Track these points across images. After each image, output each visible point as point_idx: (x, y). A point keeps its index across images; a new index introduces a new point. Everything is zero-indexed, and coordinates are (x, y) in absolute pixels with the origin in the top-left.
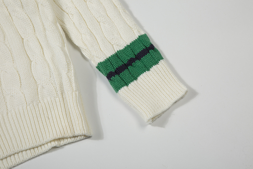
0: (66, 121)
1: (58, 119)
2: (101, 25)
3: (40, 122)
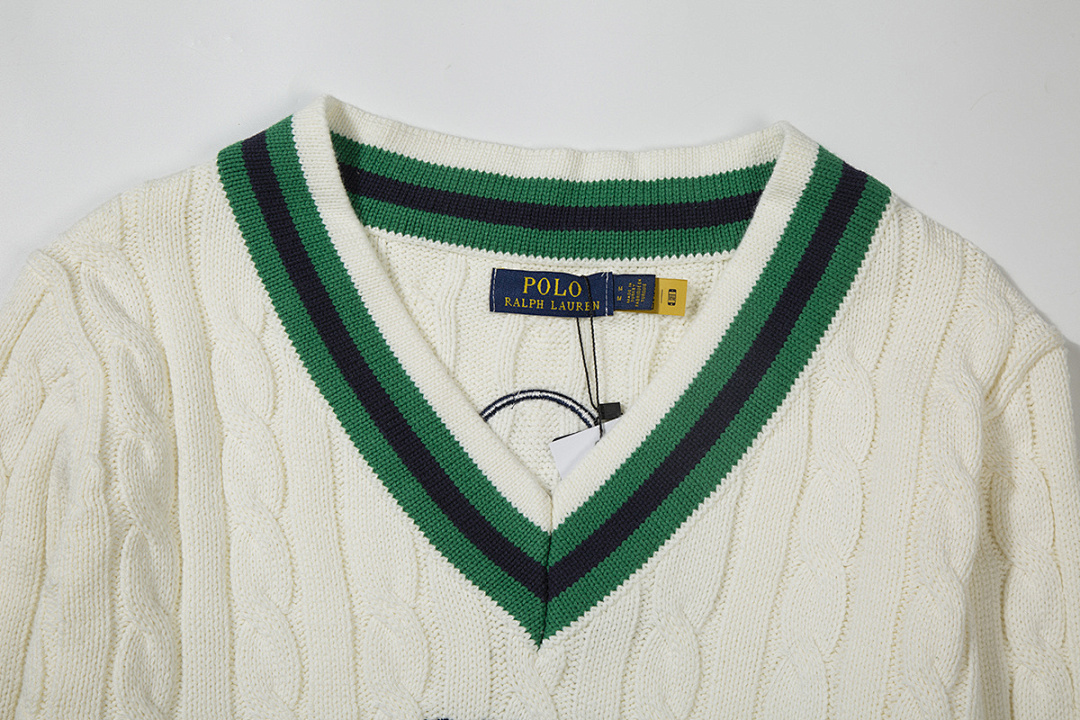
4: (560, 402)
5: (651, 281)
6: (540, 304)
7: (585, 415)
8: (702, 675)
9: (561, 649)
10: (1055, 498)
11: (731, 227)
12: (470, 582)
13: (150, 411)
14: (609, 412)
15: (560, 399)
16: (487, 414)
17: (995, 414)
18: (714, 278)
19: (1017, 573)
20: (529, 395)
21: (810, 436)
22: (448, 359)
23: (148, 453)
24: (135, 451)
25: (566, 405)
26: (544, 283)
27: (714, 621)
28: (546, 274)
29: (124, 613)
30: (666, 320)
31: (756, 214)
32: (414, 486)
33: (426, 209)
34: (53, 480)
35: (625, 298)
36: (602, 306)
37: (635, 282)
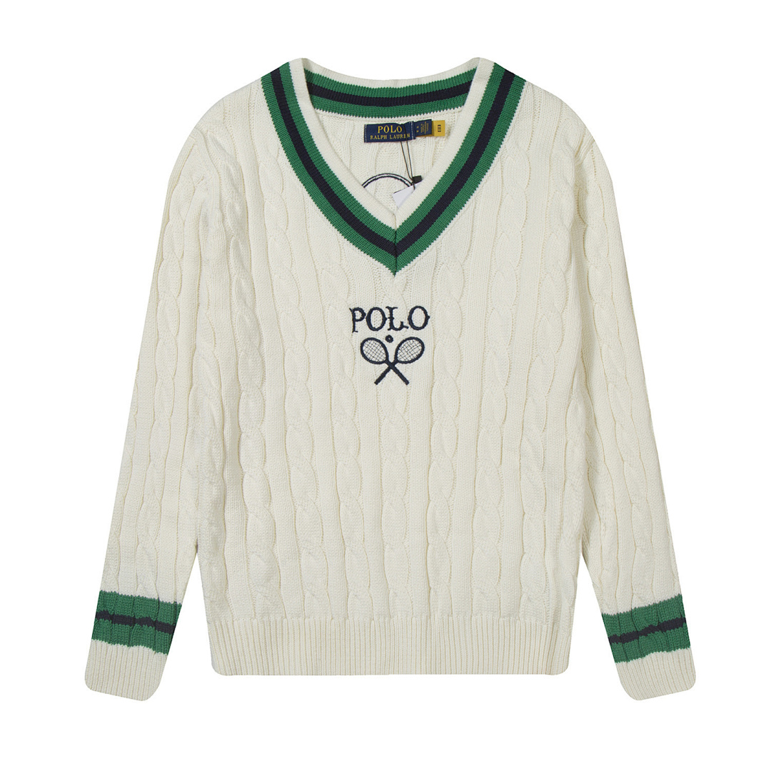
0: (545, 662)
1: (536, 655)
2: (637, 552)
3: (512, 649)
4: (396, 178)
5: (430, 122)
6: (385, 137)
7: (407, 182)
8: (465, 281)
9: (404, 276)
10: (604, 196)
11: (461, 97)
12: (363, 252)
13: (237, 192)
14: (417, 179)
15: (396, 177)
16: (365, 185)
17: (579, 163)
18: (456, 120)
19: (589, 229)
20: (382, 176)
21: (503, 181)
22: (347, 164)
23: (237, 208)
24: (232, 207)
25: (398, 179)
26: (386, 128)
27: (469, 259)
28: (387, 124)
29: (233, 271)
30: (438, 139)
31: (471, 89)
32: (336, 215)
33: (338, 100)
34: (201, 223)
35: (420, 131)
36: (411, 135)
37: (424, 123)
